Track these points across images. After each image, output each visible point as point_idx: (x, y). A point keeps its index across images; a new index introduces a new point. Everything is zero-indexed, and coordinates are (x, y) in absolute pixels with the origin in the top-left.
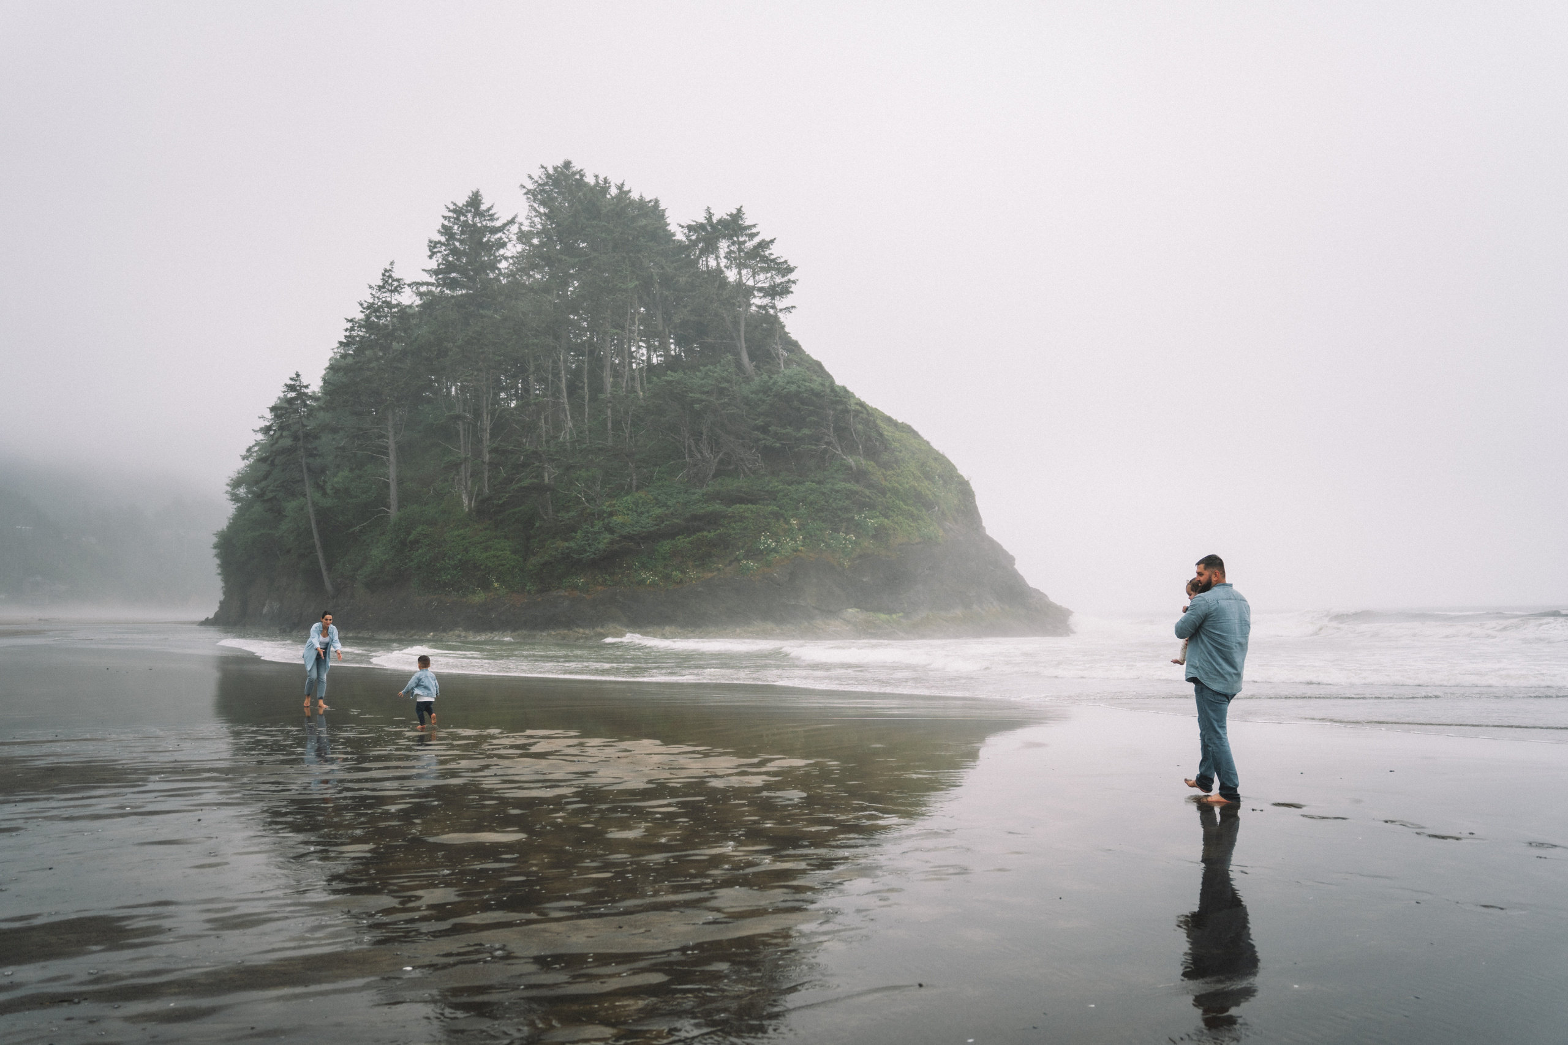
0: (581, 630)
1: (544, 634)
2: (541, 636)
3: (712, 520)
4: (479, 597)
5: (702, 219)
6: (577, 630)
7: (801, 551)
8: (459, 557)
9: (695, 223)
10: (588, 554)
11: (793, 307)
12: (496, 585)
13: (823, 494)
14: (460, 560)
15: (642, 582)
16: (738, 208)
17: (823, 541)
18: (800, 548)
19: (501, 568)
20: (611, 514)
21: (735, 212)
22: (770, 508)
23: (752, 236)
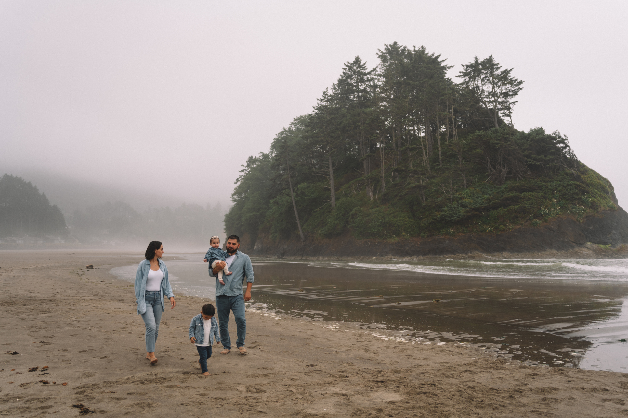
0: (460, 255)
1: (441, 257)
2: (440, 258)
3: (515, 200)
4: (395, 240)
5: (473, 62)
6: (458, 254)
7: (560, 215)
8: (381, 221)
9: (470, 64)
10: (455, 218)
11: (517, 102)
12: (404, 234)
13: (564, 186)
14: (381, 222)
15: (484, 231)
16: (490, 55)
17: (569, 210)
18: (559, 213)
19: (405, 225)
20: (461, 199)
21: (488, 58)
22: (541, 194)
23: (499, 68)
